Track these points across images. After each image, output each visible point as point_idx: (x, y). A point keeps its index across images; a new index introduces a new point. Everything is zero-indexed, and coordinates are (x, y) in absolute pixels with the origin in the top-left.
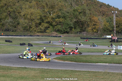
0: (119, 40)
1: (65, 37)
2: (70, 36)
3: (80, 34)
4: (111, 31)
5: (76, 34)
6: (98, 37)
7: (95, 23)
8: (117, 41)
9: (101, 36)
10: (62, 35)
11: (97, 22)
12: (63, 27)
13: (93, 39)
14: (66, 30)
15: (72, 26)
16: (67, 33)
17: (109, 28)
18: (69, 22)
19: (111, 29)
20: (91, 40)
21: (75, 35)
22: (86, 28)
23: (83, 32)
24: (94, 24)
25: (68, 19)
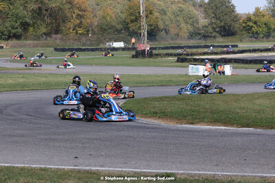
0: (154, 52)
1: (12, 47)
2: (24, 46)
3: (46, 39)
4: (119, 31)
5: (37, 40)
6: (91, 45)
7: (80, 13)
8: (151, 55)
9: (98, 45)
10: (3, 44)
11: (85, 11)
12: (8, 24)
13: (84, 50)
14: (14, 31)
15: (28, 20)
16: (17, 37)
17: (113, 24)
18: (21, 12)
19: (119, 27)
20: (82, 53)
21: (36, 42)
22: (59, 25)
23: (54, 36)
24: (78, 15)
25: (17, 4)
